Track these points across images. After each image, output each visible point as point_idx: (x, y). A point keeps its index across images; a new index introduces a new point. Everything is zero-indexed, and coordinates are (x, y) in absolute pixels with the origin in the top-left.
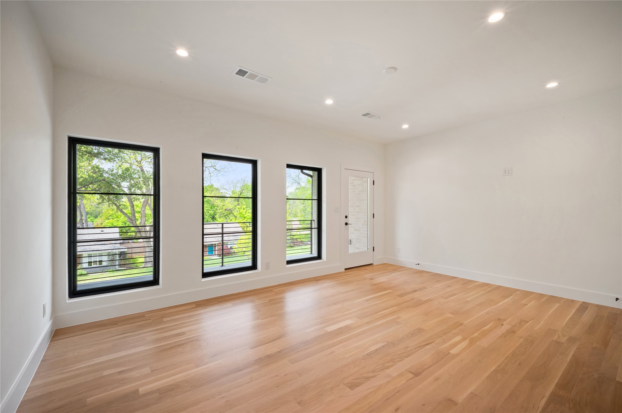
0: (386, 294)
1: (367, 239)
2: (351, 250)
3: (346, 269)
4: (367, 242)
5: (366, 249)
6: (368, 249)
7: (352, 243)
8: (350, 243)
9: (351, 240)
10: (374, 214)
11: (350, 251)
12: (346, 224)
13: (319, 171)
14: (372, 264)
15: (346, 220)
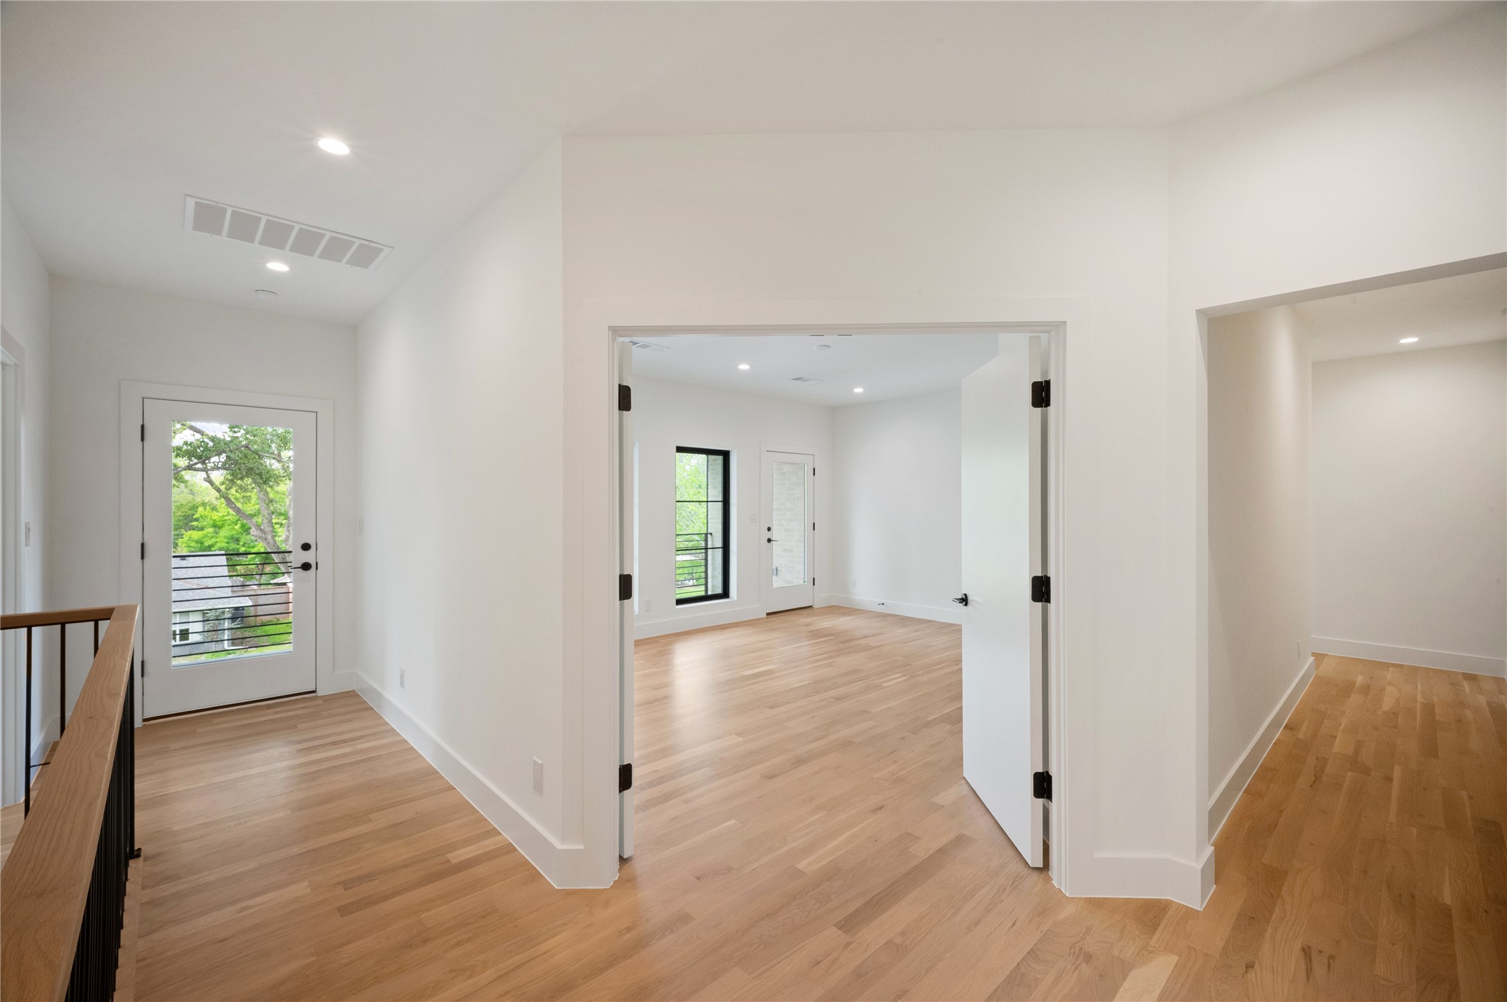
0: (825, 641)
1: (803, 565)
2: (777, 583)
3: (768, 614)
4: (803, 570)
5: (802, 581)
6: (804, 582)
7: (778, 573)
8: (775, 573)
9: (778, 568)
10: (814, 524)
11: (775, 585)
12: (769, 540)
13: (726, 455)
14: (811, 607)
15: (768, 535)
